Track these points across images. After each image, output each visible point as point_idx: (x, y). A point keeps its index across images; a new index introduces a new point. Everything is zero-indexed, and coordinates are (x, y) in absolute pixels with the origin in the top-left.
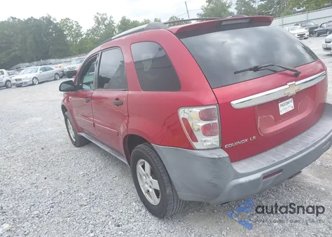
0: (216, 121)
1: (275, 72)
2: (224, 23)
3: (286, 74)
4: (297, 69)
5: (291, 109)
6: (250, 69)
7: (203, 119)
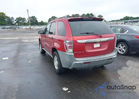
0: (72, 45)
1: (94, 35)
2: (84, 19)
3: (98, 36)
4: (101, 35)
5: (99, 47)
6: (86, 33)
7: (69, 44)
